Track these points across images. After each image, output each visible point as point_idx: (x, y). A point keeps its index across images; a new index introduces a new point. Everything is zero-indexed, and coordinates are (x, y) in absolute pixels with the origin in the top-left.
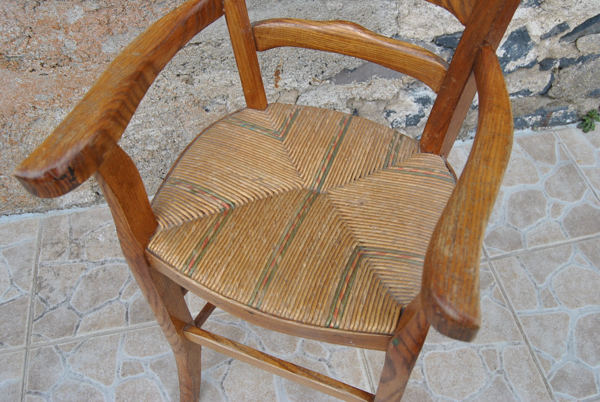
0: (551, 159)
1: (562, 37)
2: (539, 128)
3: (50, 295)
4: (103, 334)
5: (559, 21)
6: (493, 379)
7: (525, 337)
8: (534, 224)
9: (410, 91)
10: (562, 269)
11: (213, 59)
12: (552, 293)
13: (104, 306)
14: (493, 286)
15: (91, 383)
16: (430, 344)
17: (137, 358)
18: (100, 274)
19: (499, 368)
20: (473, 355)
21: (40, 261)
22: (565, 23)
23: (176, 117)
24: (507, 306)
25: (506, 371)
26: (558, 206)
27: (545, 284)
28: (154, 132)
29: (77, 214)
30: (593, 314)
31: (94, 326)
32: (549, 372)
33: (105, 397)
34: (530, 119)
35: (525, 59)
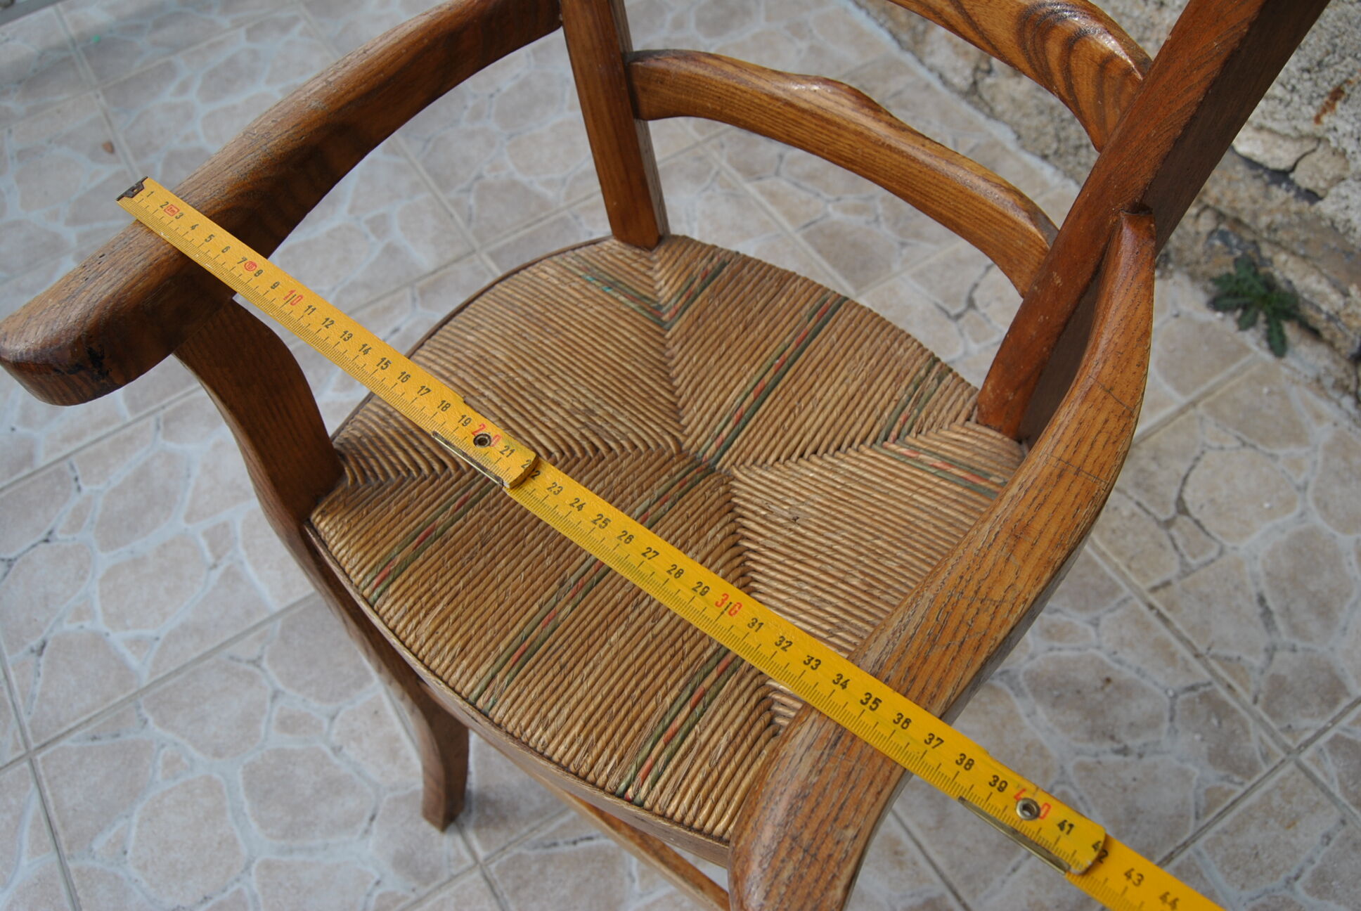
4: (767, 211)
14: (1232, 782)
24: (1202, 823)
29: (928, 86)
31: (772, 195)
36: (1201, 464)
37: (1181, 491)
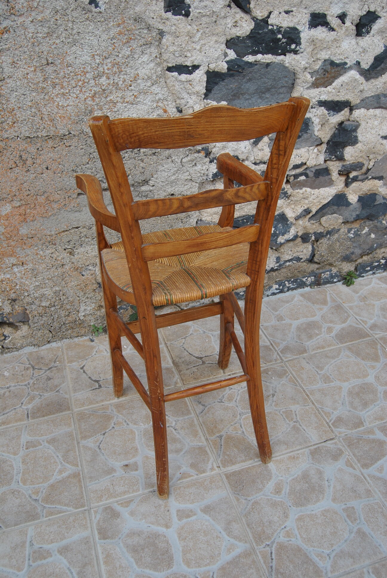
0: (325, 302)
1: (310, 218)
2: (316, 287)
4: (10, 427)
5: (304, 207)
6: (291, 426)
7: (312, 401)
8: (315, 339)
10: (335, 362)
11: (87, 238)
12: (329, 375)
13: (10, 411)
14: (288, 376)
15: (3, 455)
16: (246, 411)
17: (36, 438)
18: (7, 394)
19: (295, 420)
20: (276, 414)
22: (308, 208)
23: (62, 280)
24: (298, 386)
25: (300, 421)
26: (330, 328)
27: (324, 371)
28: (48, 292)
30: (358, 384)
31: (4, 423)
32: (330, 418)
33: (14, 463)
34: (307, 280)
35: (289, 234)
36: (187, 349)
37: (194, 356)
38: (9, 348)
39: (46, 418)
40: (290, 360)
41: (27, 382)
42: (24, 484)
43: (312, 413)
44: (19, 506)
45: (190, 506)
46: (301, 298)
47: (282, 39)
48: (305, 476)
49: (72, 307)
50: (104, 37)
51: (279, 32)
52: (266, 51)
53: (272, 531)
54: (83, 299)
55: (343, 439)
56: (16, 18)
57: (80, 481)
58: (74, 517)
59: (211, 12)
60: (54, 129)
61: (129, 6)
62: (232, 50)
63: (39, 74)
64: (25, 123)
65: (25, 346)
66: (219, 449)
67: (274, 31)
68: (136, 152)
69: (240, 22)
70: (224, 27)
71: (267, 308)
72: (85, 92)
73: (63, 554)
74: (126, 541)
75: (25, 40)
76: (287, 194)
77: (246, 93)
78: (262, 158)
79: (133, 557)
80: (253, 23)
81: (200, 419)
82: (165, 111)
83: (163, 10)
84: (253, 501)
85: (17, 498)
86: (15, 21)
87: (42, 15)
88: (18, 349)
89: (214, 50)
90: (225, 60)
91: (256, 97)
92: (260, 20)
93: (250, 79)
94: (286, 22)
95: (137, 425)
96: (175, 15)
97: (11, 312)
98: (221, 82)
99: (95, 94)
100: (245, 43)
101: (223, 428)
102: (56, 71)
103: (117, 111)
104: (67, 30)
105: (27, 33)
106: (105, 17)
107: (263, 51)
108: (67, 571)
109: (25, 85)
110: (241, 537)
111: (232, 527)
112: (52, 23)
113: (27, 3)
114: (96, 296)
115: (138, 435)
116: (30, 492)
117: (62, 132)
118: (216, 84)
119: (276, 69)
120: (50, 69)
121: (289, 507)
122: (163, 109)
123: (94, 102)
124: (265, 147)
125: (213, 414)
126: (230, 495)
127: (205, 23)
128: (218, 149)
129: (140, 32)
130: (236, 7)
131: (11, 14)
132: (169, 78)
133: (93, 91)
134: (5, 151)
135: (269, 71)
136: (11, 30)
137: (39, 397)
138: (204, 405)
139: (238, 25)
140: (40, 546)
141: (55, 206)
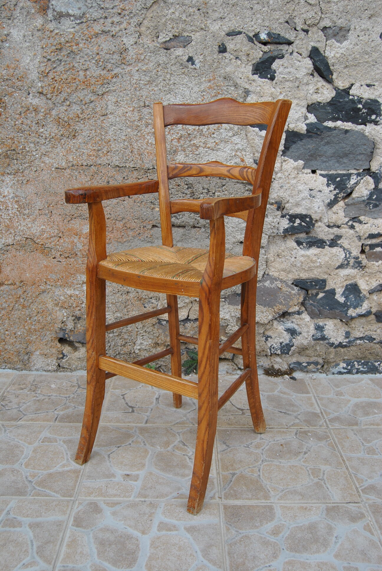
3: (8, 404)
4: (36, 424)
5: (379, 281)
6: (314, 482)
7: (346, 466)
8: (370, 417)
9: (281, 323)
12: (375, 448)
13: (42, 413)
14: (328, 441)
15: (19, 442)
16: (269, 459)
17: (55, 436)
18: (46, 400)
19: (321, 478)
20: (301, 469)
21: (8, 389)
25: (326, 479)
27: (371, 444)
29: (40, 376)
31: (32, 420)
32: (362, 484)
33: (25, 450)
34: (379, 365)
35: (361, 308)
36: (231, 400)
37: (236, 407)
38: (64, 368)
39: (71, 424)
40: (336, 429)
41: (68, 396)
42: (26, 467)
43: (342, 476)
44: (13, 482)
45: (174, 522)
46: (370, 382)
47: (362, 109)
48: (312, 528)
49: (129, 337)
50: (196, 89)
51: (360, 102)
52: (346, 119)
53: (254, 565)
54: (141, 332)
55: (370, 505)
56: (125, 67)
57: (78, 477)
58: (57, 503)
59: (295, 78)
60: (141, 162)
61: (220, 66)
62: (313, 115)
63: (136, 114)
64: (117, 153)
65: (79, 369)
66: (228, 483)
67: (354, 101)
68: (211, 195)
69: (321, 89)
70: (306, 93)
71: (329, 384)
72: (173, 134)
73: (32, 528)
74: (97, 533)
75: (130, 85)
76: (361, 264)
77: (323, 155)
78: (336, 221)
79: (97, 548)
80: (334, 92)
81: (219, 456)
82: (243, 160)
83: (251, 72)
84: (245, 534)
85: (14, 476)
86: (124, 69)
87: (147, 66)
88: (72, 370)
89: (294, 112)
90: (305, 122)
91: (333, 161)
92: (342, 90)
93: (327, 142)
94: (367, 94)
95: (154, 447)
96: (261, 78)
97: (73, 329)
98: (299, 142)
99: (181, 137)
100: (325, 109)
101: (240, 468)
102: (151, 113)
103: (198, 155)
104: (165, 80)
105: (132, 79)
106: (199, 73)
107: (343, 119)
108: (29, 543)
109: (123, 122)
110: (217, 561)
111: (211, 551)
112: (153, 73)
113: (136, 56)
114: (154, 332)
115: (151, 455)
116: (28, 474)
117: (147, 166)
118: (294, 142)
119: (354, 136)
120: (146, 111)
121: (282, 550)
122: (241, 158)
123: (179, 143)
124: (339, 211)
125: (234, 454)
126: (222, 523)
127: (288, 87)
128: (291, 204)
129: (227, 89)
130: (319, 76)
131: (122, 63)
132: (250, 132)
133: (179, 134)
134: (96, 175)
135: (347, 137)
136: (120, 76)
137: (74, 408)
138: (228, 446)
139: (319, 92)
140: (15, 516)
141: (131, 233)
